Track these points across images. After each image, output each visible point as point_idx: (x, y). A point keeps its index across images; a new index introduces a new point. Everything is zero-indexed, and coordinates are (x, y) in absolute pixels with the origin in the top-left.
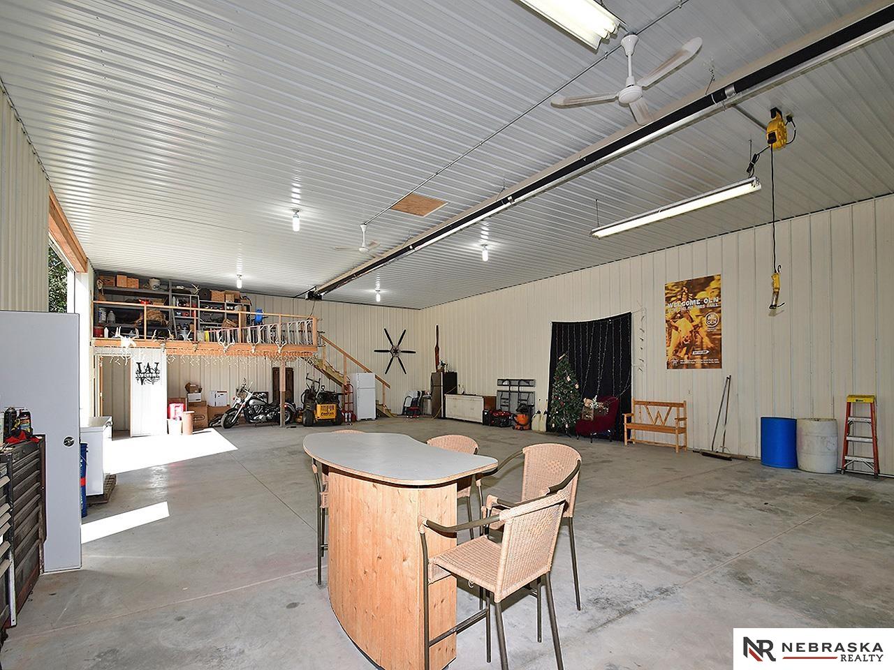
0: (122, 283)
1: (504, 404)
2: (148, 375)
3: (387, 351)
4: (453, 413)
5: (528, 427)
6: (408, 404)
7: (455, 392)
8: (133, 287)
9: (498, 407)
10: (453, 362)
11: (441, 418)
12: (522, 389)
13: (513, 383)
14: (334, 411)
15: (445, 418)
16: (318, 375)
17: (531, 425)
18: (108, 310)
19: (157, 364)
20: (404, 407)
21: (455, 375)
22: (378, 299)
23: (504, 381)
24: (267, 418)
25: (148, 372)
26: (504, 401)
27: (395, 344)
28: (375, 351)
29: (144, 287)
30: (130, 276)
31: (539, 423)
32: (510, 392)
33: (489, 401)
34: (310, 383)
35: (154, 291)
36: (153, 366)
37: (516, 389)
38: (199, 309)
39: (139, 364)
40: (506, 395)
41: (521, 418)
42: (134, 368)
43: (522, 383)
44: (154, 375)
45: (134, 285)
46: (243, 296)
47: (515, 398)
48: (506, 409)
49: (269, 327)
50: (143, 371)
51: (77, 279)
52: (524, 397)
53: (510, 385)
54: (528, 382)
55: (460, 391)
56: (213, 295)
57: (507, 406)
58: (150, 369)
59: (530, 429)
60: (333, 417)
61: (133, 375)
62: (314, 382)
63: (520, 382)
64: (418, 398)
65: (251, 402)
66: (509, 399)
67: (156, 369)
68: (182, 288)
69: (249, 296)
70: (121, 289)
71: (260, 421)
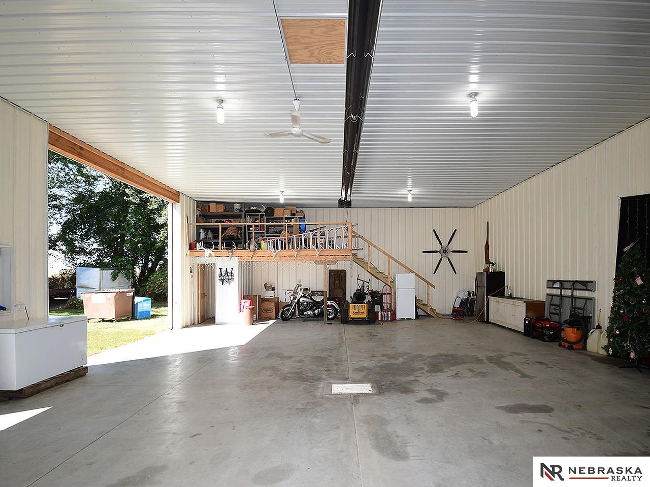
0: (213, 208)
1: (554, 311)
2: (226, 277)
3: (437, 252)
4: (495, 318)
5: (580, 346)
6: (457, 305)
7: (501, 294)
8: (220, 211)
9: (547, 315)
10: (502, 260)
11: (484, 322)
12: (577, 293)
13: (566, 285)
14: (365, 311)
15: (488, 322)
16: (366, 276)
17: (585, 343)
18: (206, 229)
19: (232, 268)
20: (454, 307)
21: (502, 275)
22: (410, 199)
23: (554, 282)
24: (314, 314)
25: (226, 275)
26: (554, 307)
27: (445, 243)
28: (423, 252)
29: (228, 210)
30: (218, 203)
31: (597, 342)
32: (561, 296)
33: (533, 307)
34: (361, 283)
35: (236, 212)
36: (229, 271)
37: (569, 293)
38: (266, 224)
39: (221, 269)
40: (556, 301)
41: (570, 334)
42: (218, 272)
43: (578, 286)
44: (230, 277)
45: (221, 209)
46: (296, 210)
47: (567, 304)
48: (556, 318)
49: (311, 234)
50: (223, 274)
51: (174, 209)
52: (580, 304)
53: (561, 288)
54: (586, 285)
55: (507, 293)
56: (275, 212)
57: (558, 315)
58: (227, 273)
59: (585, 348)
60: (364, 316)
61: (217, 278)
62: (364, 282)
63: (574, 285)
64: (468, 298)
65: (301, 300)
66: (560, 306)
67: (232, 273)
68: (254, 208)
69: (304, 210)
70: (213, 214)
71: (309, 316)
